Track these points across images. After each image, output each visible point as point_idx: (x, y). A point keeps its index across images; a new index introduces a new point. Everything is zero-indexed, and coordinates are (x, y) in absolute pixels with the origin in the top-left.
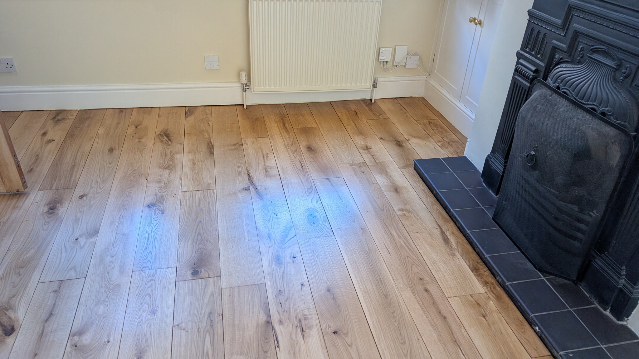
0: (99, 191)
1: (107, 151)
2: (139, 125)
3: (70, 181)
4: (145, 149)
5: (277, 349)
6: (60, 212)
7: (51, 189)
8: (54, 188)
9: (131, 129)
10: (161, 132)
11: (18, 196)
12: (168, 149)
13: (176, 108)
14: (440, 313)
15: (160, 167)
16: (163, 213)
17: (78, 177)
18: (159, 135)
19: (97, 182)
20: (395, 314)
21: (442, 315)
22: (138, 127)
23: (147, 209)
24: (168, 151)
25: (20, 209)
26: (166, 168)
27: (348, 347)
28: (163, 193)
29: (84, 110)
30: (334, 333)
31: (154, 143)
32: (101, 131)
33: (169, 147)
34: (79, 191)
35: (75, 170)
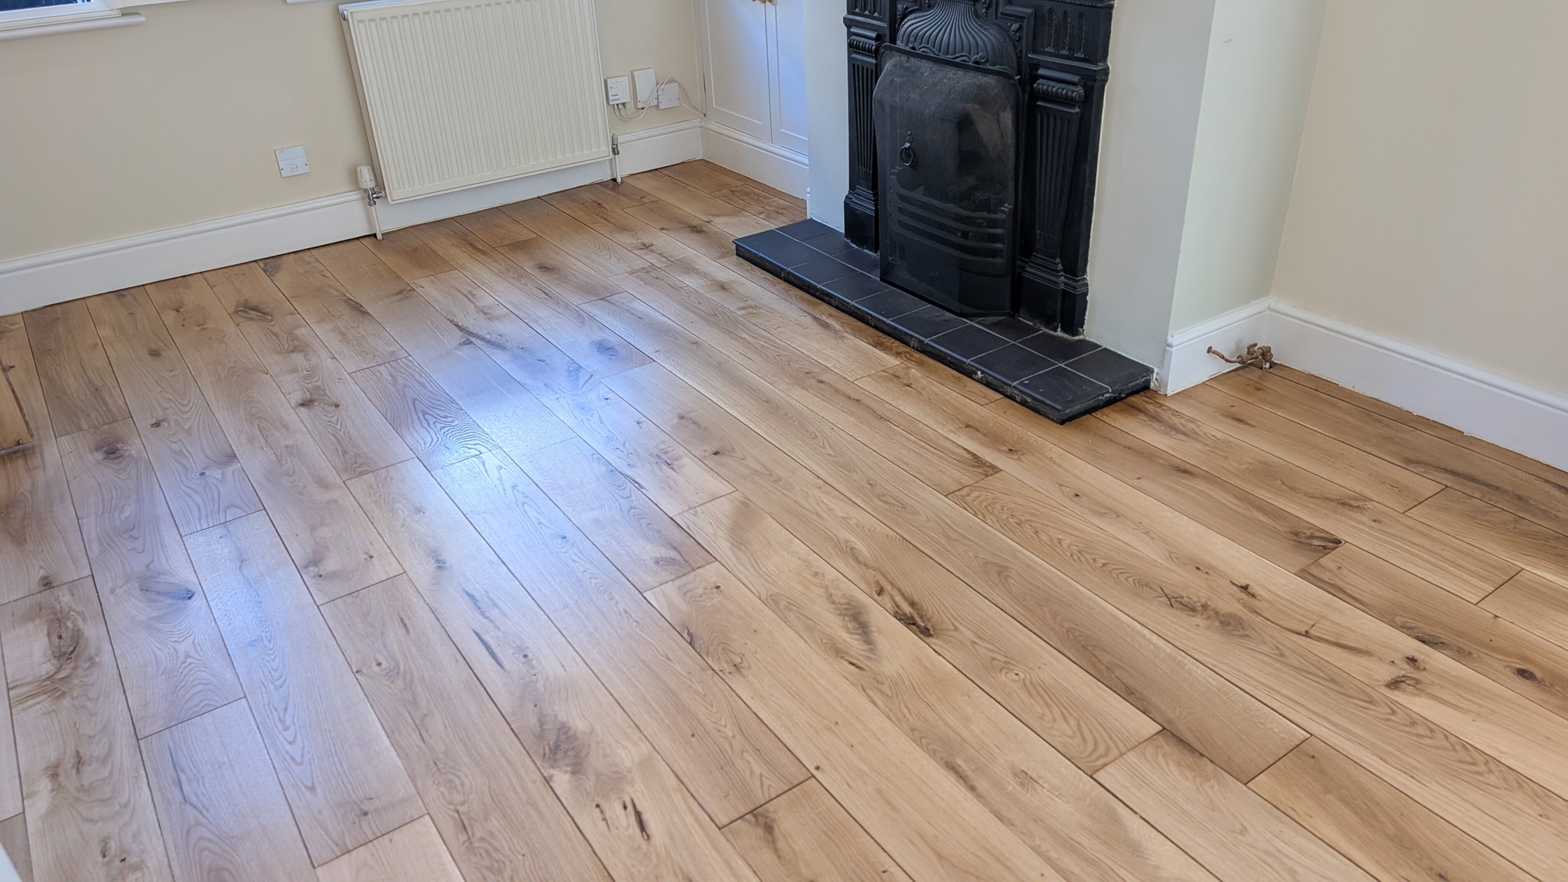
0: (185, 409)
1: (148, 356)
2: (181, 307)
3: (109, 410)
4: (225, 336)
5: (643, 490)
6: (133, 452)
7: (80, 429)
8: (85, 426)
9: (169, 317)
10: (237, 306)
11: (20, 454)
12: (274, 326)
13: (236, 268)
14: (850, 398)
15: (278, 353)
16: (337, 406)
17: (121, 402)
18: (236, 312)
19: (169, 399)
20: (789, 415)
21: (854, 399)
22: (181, 310)
23: (303, 409)
24: (276, 329)
25: (44, 469)
26: (293, 351)
27: (743, 461)
28: (316, 383)
29: (34, 310)
30: (716, 453)
31: (238, 325)
32: (105, 332)
33: (273, 323)
34: (143, 422)
35: (106, 396)
